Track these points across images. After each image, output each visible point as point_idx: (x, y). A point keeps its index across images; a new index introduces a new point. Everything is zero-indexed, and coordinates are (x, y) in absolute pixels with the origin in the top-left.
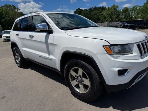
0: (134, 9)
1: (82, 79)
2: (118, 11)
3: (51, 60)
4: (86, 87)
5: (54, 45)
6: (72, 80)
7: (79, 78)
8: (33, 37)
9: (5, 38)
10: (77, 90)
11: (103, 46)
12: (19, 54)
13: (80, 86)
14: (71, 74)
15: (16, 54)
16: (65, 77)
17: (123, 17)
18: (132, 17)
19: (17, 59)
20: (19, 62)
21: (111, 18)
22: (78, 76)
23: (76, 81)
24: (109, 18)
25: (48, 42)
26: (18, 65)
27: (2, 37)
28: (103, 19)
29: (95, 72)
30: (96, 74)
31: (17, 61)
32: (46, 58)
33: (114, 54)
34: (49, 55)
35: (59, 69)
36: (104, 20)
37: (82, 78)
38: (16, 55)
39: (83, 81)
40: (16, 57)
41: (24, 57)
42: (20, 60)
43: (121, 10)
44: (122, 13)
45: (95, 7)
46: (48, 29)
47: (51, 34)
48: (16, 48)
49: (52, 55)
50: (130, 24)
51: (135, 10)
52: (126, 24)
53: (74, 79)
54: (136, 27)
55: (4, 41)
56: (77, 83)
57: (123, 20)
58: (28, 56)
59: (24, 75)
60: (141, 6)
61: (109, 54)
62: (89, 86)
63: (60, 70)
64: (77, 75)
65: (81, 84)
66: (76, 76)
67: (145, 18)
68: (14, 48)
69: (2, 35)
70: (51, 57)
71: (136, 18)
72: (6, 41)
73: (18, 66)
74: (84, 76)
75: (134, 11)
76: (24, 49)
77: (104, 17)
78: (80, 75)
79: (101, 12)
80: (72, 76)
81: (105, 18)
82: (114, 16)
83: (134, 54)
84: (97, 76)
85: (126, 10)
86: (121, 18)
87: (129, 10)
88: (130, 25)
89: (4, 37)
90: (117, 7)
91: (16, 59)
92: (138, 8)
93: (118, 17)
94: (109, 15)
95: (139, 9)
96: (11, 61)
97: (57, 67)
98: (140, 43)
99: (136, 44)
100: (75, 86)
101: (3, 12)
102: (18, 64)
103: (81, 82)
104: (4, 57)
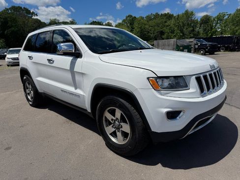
0: (220, 18)
1: (121, 124)
2: (193, 21)
3: (78, 96)
4: (125, 135)
5: (83, 74)
6: (107, 126)
7: (117, 122)
8: (53, 61)
9: (11, 60)
10: (113, 139)
11: (148, 78)
12: (31, 86)
13: (118, 133)
14: (106, 117)
15: (28, 86)
16: (97, 121)
17: (201, 31)
18: (216, 31)
19: (29, 94)
20: (32, 98)
21: (182, 31)
22: (115, 120)
23: (113, 127)
24: (179, 32)
25: (75, 70)
26: (31, 103)
27: (6, 58)
28: (168, 33)
29: (137, 113)
30: (138, 116)
31: (29, 97)
32: (72, 94)
33: (162, 89)
34: (76, 89)
35: (89, 110)
36: (170, 34)
37: (121, 122)
38: (27, 88)
39: (122, 127)
40: (28, 91)
41: (40, 91)
42: (33, 95)
43: (199, 20)
44: (201, 24)
45: (157, 13)
46: (75, 51)
47: (79, 59)
48: (27, 78)
49: (80, 88)
50: (210, 43)
51: (221, 20)
52: (205, 43)
53: (110, 124)
54: (220, 47)
55: (8, 66)
56: (114, 130)
57: (201, 35)
58: (45, 90)
59: (38, 117)
60: (230, 14)
61: (155, 90)
62: (128, 134)
63: (90, 112)
64: (114, 118)
65: (119, 131)
66: (112, 120)
67: (237, 33)
68: (25, 78)
69: (6, 55)
70: (79, 91)
71: (222, 34)
72: (12, 66)
73: (30, 105)
74: (123, 120)
75: (219, 22)
76: (40, 79)
77: (170, 30)
78: (117, 119)
79: (166, 22)
80: (107, 120)
81: (173, 32)
82: (187, 29)
83: (191, 90)
84: (140, 120)
85: (206, 20)
86: (198, 32)
87: (212, 19)
88: (211, 45)
89: (9, 58)
90: (192, 14)
91: (27, 94)
92: (227, 17)
93: (193, 30)
94: (179, 26)
95: (226, 19)
96: (19, 96)
97: (87, 106)
98: (202, 76)
99: (194, 77)
100: (111, 134)
101: (9, 19)
102: (30, 101)
103: (118, 128)
104: (9, 91)
